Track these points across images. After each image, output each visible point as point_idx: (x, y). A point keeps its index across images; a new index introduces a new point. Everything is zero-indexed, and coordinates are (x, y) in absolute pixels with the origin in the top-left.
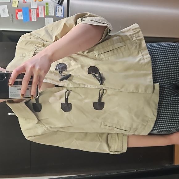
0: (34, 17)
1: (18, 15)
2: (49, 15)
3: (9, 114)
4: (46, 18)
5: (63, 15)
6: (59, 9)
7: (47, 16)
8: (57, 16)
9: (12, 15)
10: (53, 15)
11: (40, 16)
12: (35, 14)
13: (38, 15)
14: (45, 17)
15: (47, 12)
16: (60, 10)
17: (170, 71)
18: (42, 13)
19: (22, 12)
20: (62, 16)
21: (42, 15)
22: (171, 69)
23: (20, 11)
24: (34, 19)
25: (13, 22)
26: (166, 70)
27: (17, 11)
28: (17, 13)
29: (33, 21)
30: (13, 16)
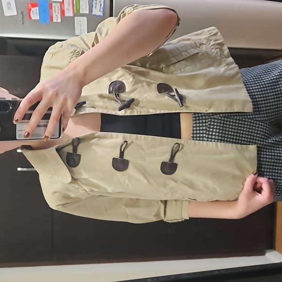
0: (57, 16)
1: (31, 12)
2: (81, 12)
3: (19, 169)
4: (75, 18)
5: (104, 13)
6: (96, 3)
7: (77, 14)
8: (93, 13)
9: (22, 13)
10: (87, 12)
11: (66, 14)
12: (58, 10)
13: (63, 12)
14: (75, 15)
15: (78, 8)
16: (98, 5)
17: (266, 97)
18: (69, 10)
19: (37, 8)
20: (101, 14)
21: (69, 13)
22: (268, 93)
23: (34, 5)
24: (57, 18)
25: (23, 24)
26: (260, 94)
27: (30, 5)
28: (30, 10)
29: (55, 23)
30: (24, 14)
